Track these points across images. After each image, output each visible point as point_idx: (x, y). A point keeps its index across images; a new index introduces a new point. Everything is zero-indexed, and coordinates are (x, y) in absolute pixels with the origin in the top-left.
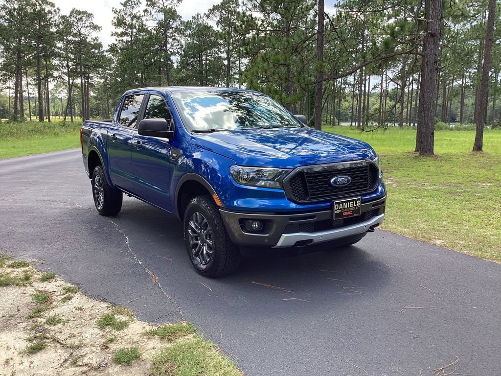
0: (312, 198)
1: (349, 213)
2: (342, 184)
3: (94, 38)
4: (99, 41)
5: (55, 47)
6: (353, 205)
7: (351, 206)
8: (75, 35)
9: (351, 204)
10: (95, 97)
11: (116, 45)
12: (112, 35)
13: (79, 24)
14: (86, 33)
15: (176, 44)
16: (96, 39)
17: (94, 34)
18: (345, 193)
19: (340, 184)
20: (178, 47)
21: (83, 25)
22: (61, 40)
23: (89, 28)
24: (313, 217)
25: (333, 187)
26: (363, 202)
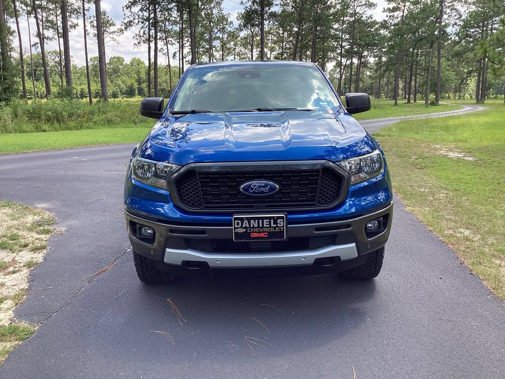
0: (206, 207)
1: (262, 235)
2: (258, 193)
3: (368, 16)
4: (373, 19)
5: (333, 28)
6: (270, 224)
7: (265, 226)
8: (352, 15)
9: (265, 223)
10: (370, 77)
11: (386, 21)
12: (384, 11)
13: (355, 4)
14: (360, 12)
15: (454, 14)
16: (371, 17)
17: (369, 12)
18: (267, 206)
19: (254, 192)
20: (456, 18)
21: (359, 4)
22: (337, 21)
23: (364, 7)
24: (203, 232)
25: (244, 195)
26: (290, 222)
